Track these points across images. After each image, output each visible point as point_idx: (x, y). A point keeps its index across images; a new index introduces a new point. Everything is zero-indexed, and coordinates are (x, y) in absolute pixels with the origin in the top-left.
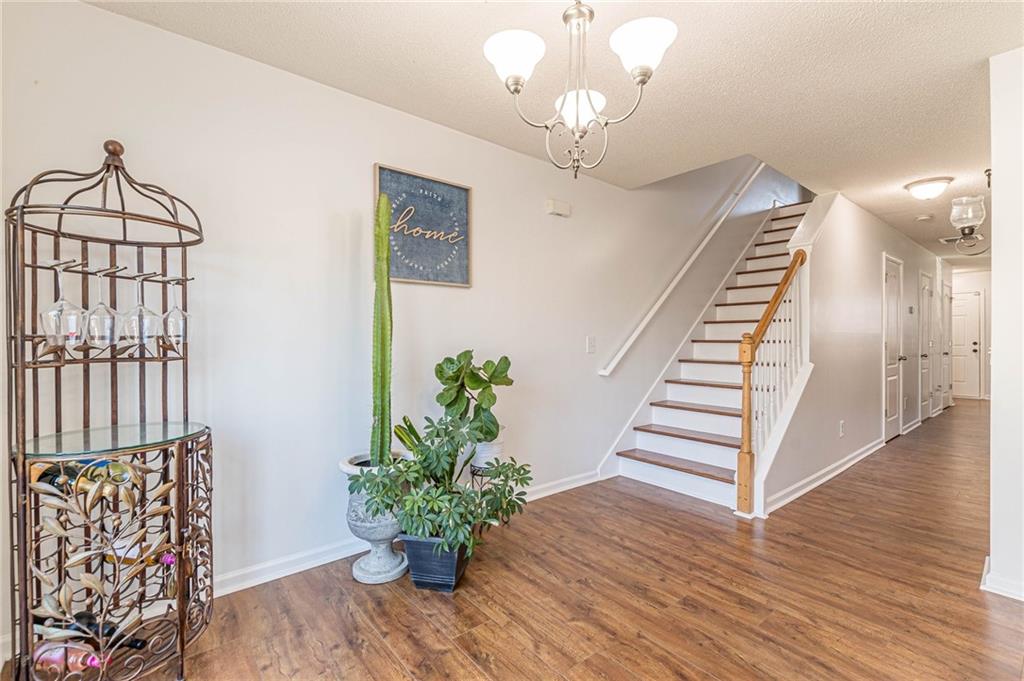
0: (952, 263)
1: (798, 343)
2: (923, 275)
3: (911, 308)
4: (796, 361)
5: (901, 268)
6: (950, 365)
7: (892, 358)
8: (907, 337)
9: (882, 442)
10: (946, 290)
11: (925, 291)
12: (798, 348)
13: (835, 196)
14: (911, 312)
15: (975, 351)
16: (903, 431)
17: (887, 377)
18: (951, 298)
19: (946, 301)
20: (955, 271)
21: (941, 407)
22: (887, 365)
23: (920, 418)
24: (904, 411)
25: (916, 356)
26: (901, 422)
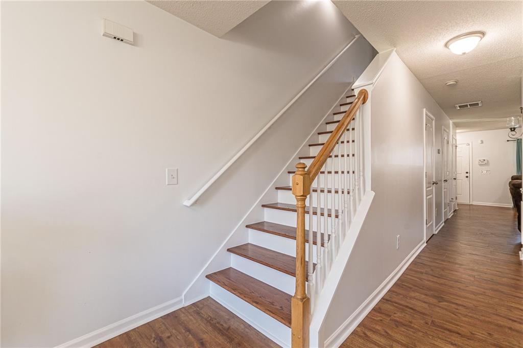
0: (457, 125)
1: (361, 174)
2: (444, 130)
3: (439, 150)
4: (359, 189)
5: (434, 122)
6: (456, 185)
7: (429, 183)
8: (437, 169)
9: (424, 243)
10: (454, 142)
11: (445, 140)
12: (362, 178)
13: (391, 52)
14: (439, 153)
15: (467, 177)
16: (436, 230)
17: (427, 196)
18: (456, 146)
19: (454, 148)
20: (457, 131)
21: (453, 211)
22: (426, 188)
23: (443, 221)
24: (436, 217)
25: (441, 181)
26: (434, 227)
